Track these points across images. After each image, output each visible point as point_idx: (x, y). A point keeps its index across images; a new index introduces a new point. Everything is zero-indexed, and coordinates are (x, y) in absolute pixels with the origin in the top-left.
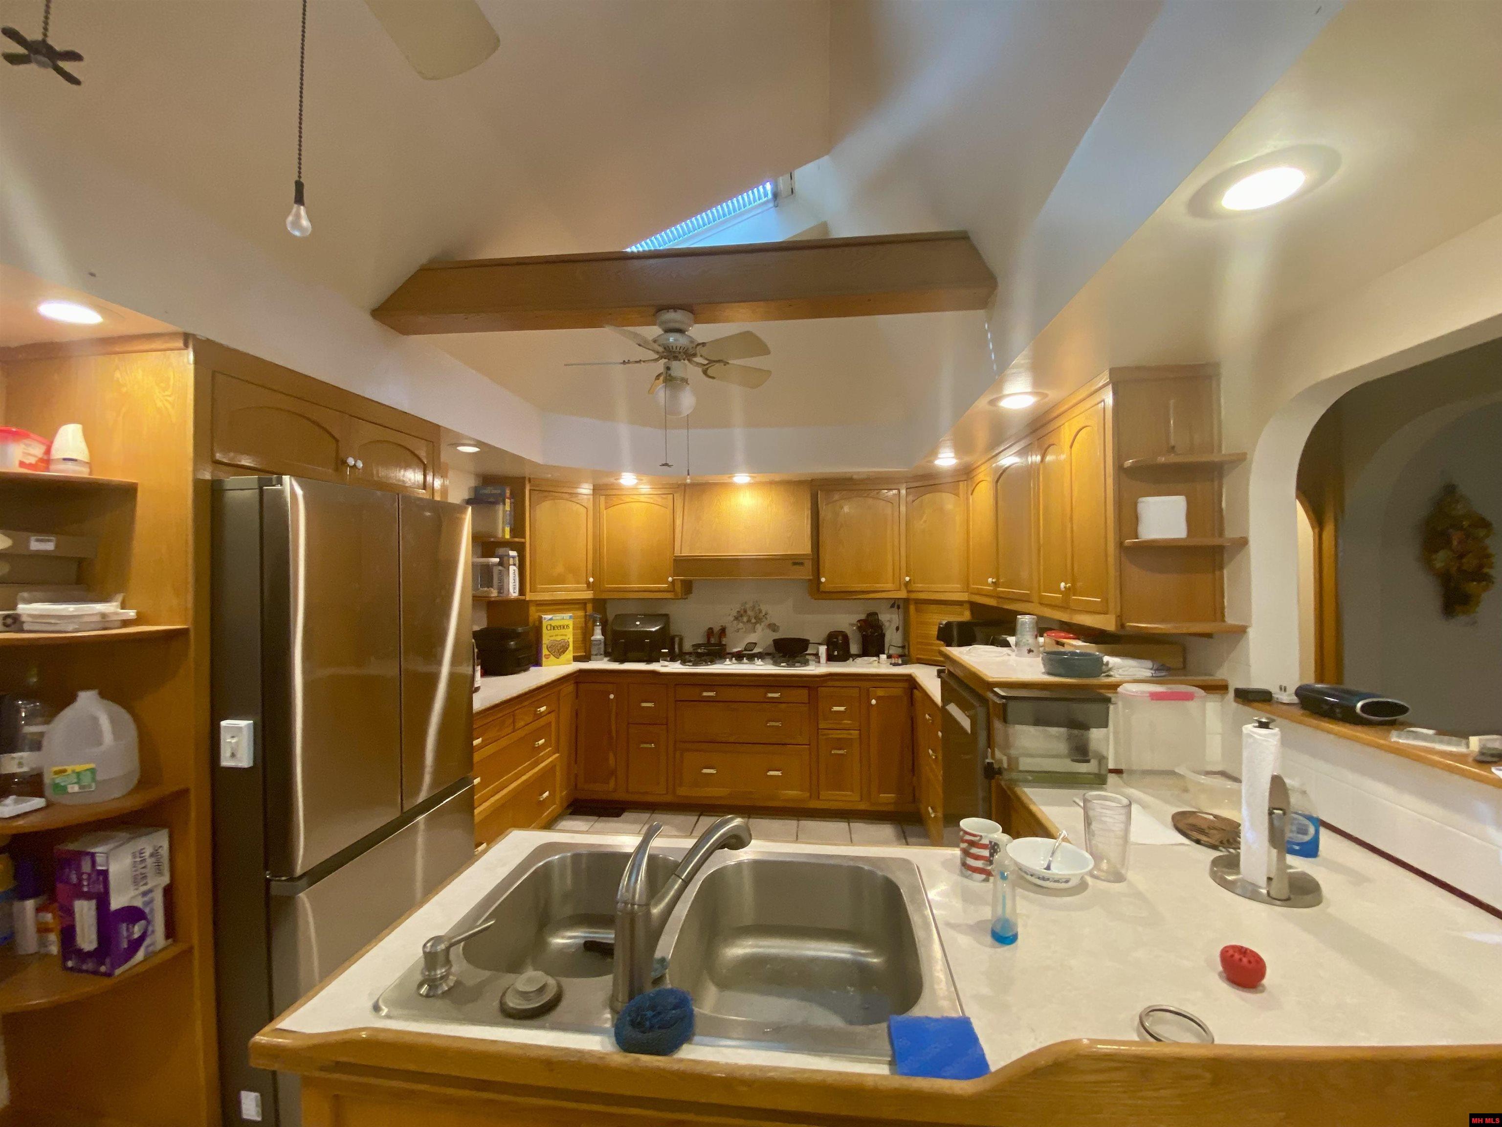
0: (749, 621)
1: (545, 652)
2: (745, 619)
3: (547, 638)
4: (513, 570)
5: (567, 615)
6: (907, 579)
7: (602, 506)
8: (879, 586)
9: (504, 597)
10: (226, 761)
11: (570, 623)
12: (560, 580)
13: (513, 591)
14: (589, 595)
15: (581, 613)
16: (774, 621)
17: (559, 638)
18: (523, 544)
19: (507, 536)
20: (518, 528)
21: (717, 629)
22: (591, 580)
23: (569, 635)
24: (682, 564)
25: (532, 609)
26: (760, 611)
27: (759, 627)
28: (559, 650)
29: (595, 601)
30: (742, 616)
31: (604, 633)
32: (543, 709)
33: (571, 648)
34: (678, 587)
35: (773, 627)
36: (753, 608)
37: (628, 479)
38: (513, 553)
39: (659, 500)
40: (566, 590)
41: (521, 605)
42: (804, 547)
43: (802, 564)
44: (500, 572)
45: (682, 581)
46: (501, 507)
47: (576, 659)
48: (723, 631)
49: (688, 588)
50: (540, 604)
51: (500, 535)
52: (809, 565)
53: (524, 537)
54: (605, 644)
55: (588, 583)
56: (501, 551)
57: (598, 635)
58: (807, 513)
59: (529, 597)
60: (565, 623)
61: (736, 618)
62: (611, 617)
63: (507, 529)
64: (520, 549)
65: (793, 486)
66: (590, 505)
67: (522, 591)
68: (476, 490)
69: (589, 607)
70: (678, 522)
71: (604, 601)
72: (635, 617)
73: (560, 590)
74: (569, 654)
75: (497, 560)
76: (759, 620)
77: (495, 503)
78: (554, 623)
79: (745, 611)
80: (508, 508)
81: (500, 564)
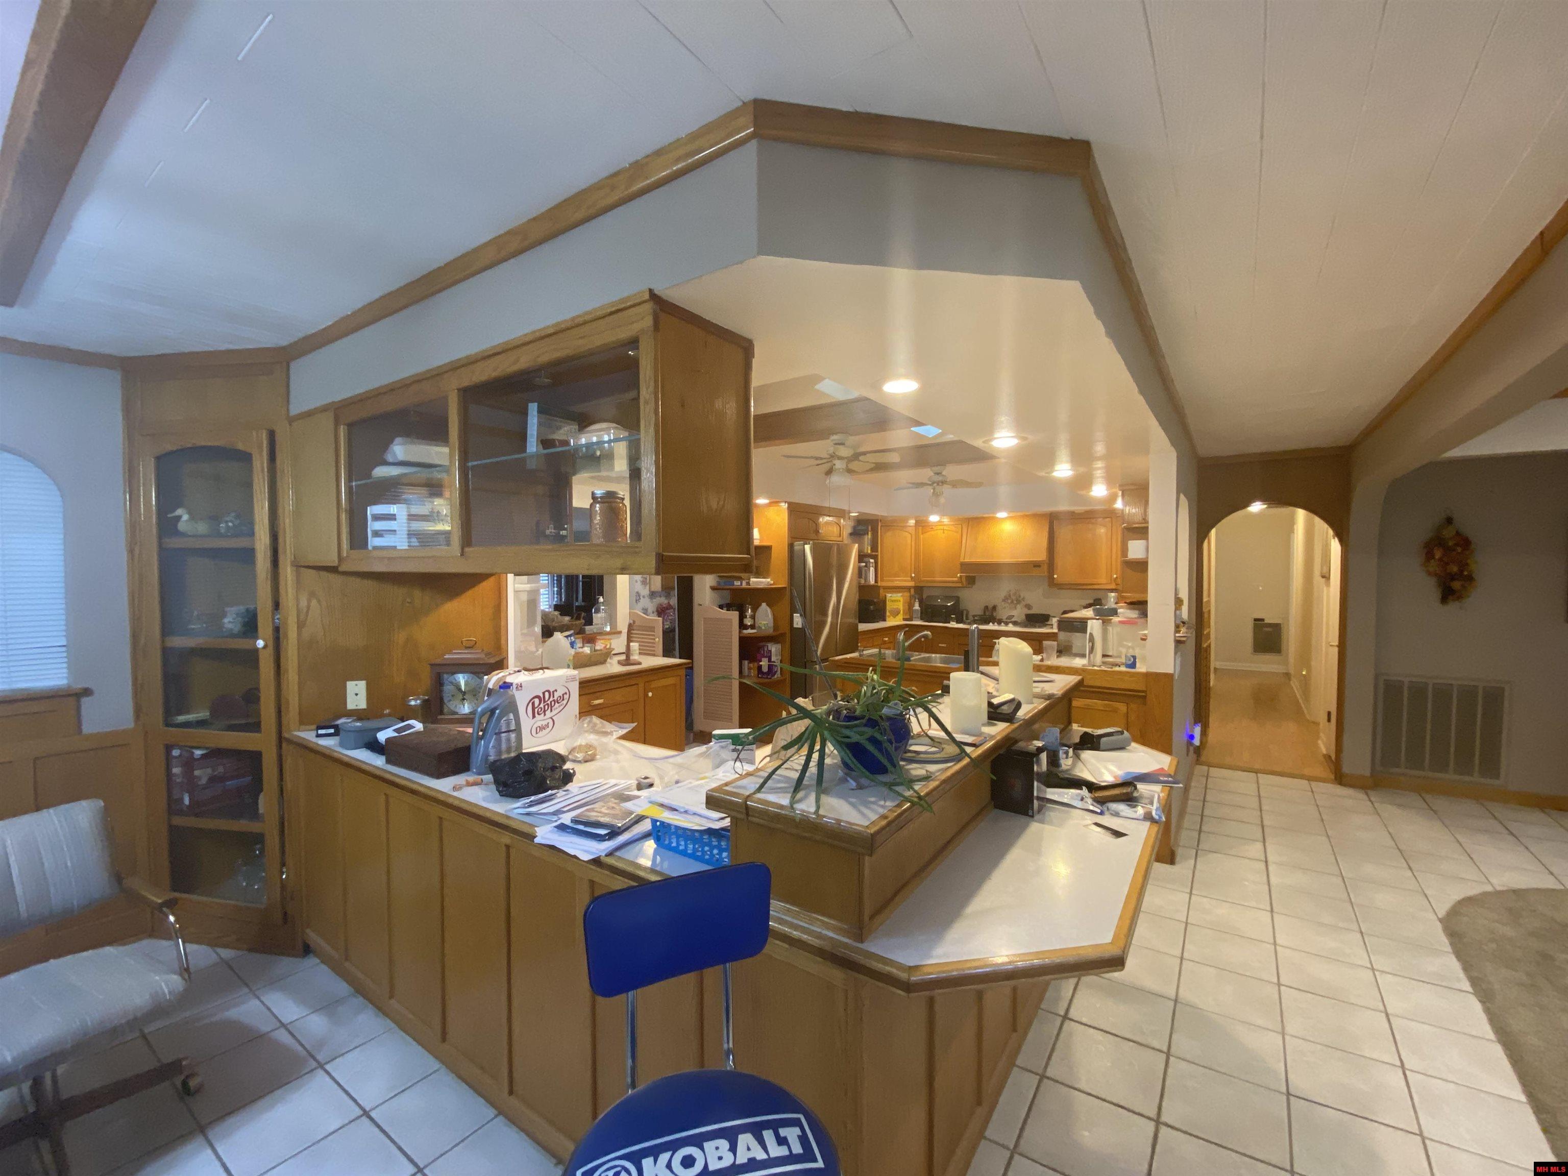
0: (1012, 602)
1: (888, 614)
2: (1009, 601)
3: (889, 606)
4: (872, 569)
5: (900, 595)
6: (1115, 576)
7: (920, 531)
8: (1095, 581)
9: (867, 584)
10: (795, 626)
11: (901, 599)
12: (896, 575)
13: (872, 581)
14: (912, 584)
15: (907, 594)
16: (1029, 602)
17: (895, 607)
18: (877, 555)
19: (869, 552)
20: (874, 547)
21: (990, 606)
22: (913, 575)
23: (901, 606)
24: (965, 566)
25: (881, 591)
26: (1020, 596)
27: (1018, 606)
28: (896, 613)
29: (916, 588)
30: (1007, 599)
31: (920, 606)
32: (886, 639)
33: (902, 612)
34: (964, 580)
35: (1028, 607)
36: (1015, 594)
37: (934, 518)
38: (872, 561)
39: (953, 528)
40: (898, 580)
41: (875, 588)
42: (1042, 556)
43: (1039, 566)
44: (865, 571)
45: (966, 576)
46: (866, 537)
47: (905, 619)
48: (994, 608)
49: (971, 581)
50: (885, 588)
51: (866, 551)
52: (1045, 567)
53: (877, 551)
54: (921, 613)
55: (911, 577)
56: (866, 559)
57: (917, 607)
58: (1045, 534)
59: (879, 584)
60: (899, 598)
61: (1004, 600)
62: (924, 596)
63: (869, 548)
64: (875, 557)
65: (1037, 517)
66: (913, 532)
67: (876, 581)
68: (854, 528)
69: (912, 591)
70: (964, 541)
71: (922, 587)
72: (938, 597)
73: (896, 581)
74: (901, 616)
75: (864, 564)
76: (1019, 602)
77: (865, 534)
78: (893, 599)
79: (1010, 596)
80: (870, 536)
81: (866, 566)
